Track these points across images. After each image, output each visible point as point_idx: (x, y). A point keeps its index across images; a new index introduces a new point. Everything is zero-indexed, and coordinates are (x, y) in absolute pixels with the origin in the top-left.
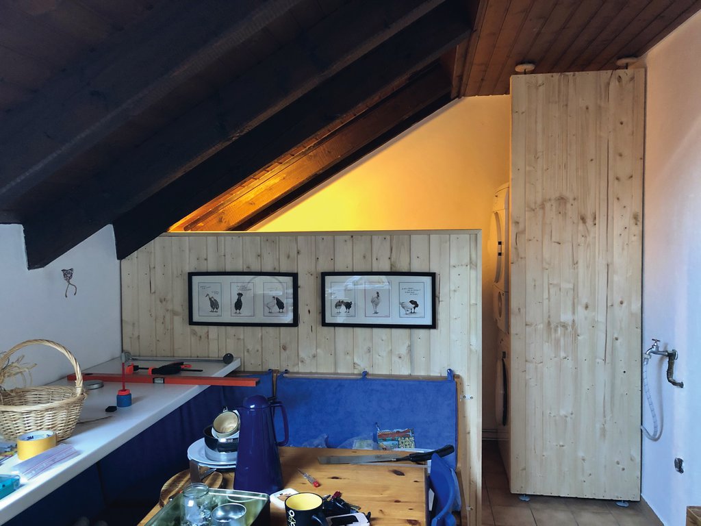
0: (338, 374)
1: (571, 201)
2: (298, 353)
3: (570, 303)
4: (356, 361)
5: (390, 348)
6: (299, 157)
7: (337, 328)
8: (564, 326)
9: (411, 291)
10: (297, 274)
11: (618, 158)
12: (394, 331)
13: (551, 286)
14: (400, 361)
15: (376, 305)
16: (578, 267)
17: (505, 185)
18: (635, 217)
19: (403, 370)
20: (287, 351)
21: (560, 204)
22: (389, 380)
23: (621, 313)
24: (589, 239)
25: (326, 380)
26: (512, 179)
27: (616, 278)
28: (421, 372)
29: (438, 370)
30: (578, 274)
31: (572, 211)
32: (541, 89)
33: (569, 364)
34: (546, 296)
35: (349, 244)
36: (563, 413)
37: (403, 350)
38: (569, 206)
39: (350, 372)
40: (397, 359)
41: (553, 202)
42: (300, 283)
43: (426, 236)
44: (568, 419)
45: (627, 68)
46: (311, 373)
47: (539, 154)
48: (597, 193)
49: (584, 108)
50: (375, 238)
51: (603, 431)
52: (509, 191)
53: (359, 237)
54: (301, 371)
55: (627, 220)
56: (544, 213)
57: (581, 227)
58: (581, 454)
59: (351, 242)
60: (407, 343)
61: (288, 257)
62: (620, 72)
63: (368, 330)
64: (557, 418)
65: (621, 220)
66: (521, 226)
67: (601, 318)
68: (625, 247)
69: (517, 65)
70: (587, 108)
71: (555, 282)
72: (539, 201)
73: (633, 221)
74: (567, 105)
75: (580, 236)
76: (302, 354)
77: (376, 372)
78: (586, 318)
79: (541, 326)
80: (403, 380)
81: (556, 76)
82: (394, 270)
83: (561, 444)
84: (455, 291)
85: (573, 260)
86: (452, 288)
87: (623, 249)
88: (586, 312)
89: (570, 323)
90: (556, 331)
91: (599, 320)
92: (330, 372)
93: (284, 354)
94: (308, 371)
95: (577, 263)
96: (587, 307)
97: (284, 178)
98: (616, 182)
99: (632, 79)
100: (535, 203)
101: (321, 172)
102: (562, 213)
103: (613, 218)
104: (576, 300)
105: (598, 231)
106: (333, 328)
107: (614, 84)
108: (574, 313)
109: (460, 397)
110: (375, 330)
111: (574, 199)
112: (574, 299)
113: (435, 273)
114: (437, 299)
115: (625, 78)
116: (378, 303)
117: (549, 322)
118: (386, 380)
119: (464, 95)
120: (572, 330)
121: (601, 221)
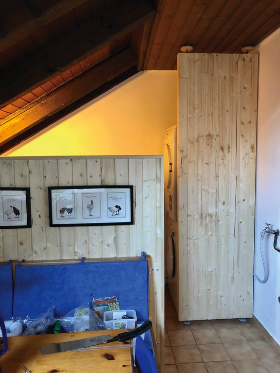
0: (63, 260)
1: (215, 137)
2: (32, 247)
3: (214, 201)
4: (76, 250)
5: (101, 239)
6: (34, 104)
7: (61, 228)
8: (211, 216)
9: (116, 199)
10: (29, 188)
11: (243, 110)
12: (104, 227)
13: (202, 191)
14: (108, 248)
15: (91, 210)
16: (219, 179)
17: (175, 127)
18: (252, 148)
19: (111, 254)
20: (24, 246)
21: (208, 139)
22: (101, 262)
23: (243, 206)
24: (226, 161)
25: (53, 266)
26: (179, 123)
27: (241, 185)
28: (123, 255)
29: (135, 253)
30: (218, 183)
31: (215, 143)
32: (197, 63)
33: (214, 239)
34: (200, 197)
35: (70, 164)
36: (210, 269)
37: (111, 241)
38: (214, 140)
39: (72, 258)
40: (106, 247)
41: (204, 137)
42: (32, 195)
43: (126, 160)
44: (213, 273)
45: (248, 53)
46: (43, 261)
47: (196, 106)
48: (231, 131)
49: (223, 78)
50: (89, 161)
51: (233, 278)
52: (176, 130)
53: (77, 160)
54: (34, 260)
55: (248, 149)
56: (199, 145)
57: (221, 153)
58: (220, 293)
59: (71, 165)
60: (114, 235)
61: (22, 176)
62: (244, 55)
63: (85, 228)
64: (207, 273)
65: (244, 149)
66: (185, 153)
67: (232, 210)
68: (246, 166)
69: (182, 46)
70: (225, 78)
71: (205, 188)
72: (196, 136)
73: (251, 150)
74: (213, 75)
75: (220, 159)
76: (35, 248)
77: (91, 257)
78: (223, 211)
79: (197, 216)
80: (111, 262)
81: (206, 55)
82: (103, 184)
83: (209, 288)
84: (146, 198)
85: (216, 175)
86: (145, 196)
87: (245, 167)
88: (223, 207)
89: (214, 214)
90: (206, 219)
91: (231, 211)
92: (57, 259)
93: (22, 248)
94: (41, 260)
95: (218, 176)
96: (224, 203)
97: (23, 119)
98: (241, 125)
99: (251, 60)
100: (193, 138)
101: (51, 115)
102: (210, 145)
103: (240, 148)
104: (217, 200)
105: (231, 156)
106: (58, 228)
107: (241, 63)
108: (216, 207)
109: (150, 270)
110: (90, 228)
111: (217, 136)
112: (216, 199)
113: (132, 186)
114: (134, 204)
115: (247, 59)
116: (92, 208)
117: (202, 213)
118: (98, 263)
119: (146, 69)
120: (215, 218)
121: (233, 150)
